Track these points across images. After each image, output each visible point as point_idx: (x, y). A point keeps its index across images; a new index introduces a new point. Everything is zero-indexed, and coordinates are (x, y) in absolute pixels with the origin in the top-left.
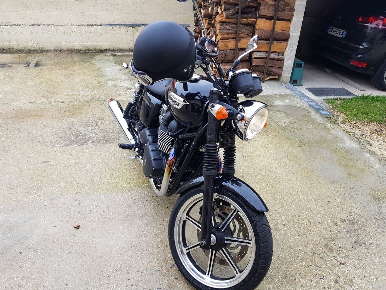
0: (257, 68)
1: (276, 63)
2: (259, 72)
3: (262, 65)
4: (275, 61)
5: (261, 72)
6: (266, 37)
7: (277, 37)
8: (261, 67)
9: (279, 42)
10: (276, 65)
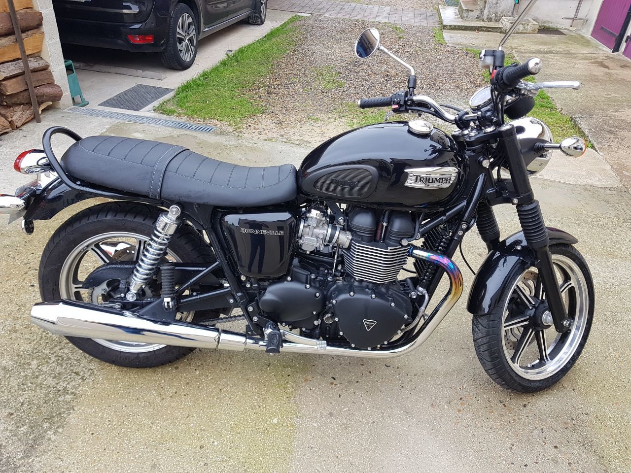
0: (16, 99)
1: (41, 78)
2: (20, 104)
3: (23, 89)
4: (36, 73)
5: (23, 104)
6: (5, 28)
7: (24, 24)
8: (22, 94)
9: (29, 33)
10: (42, 80)
